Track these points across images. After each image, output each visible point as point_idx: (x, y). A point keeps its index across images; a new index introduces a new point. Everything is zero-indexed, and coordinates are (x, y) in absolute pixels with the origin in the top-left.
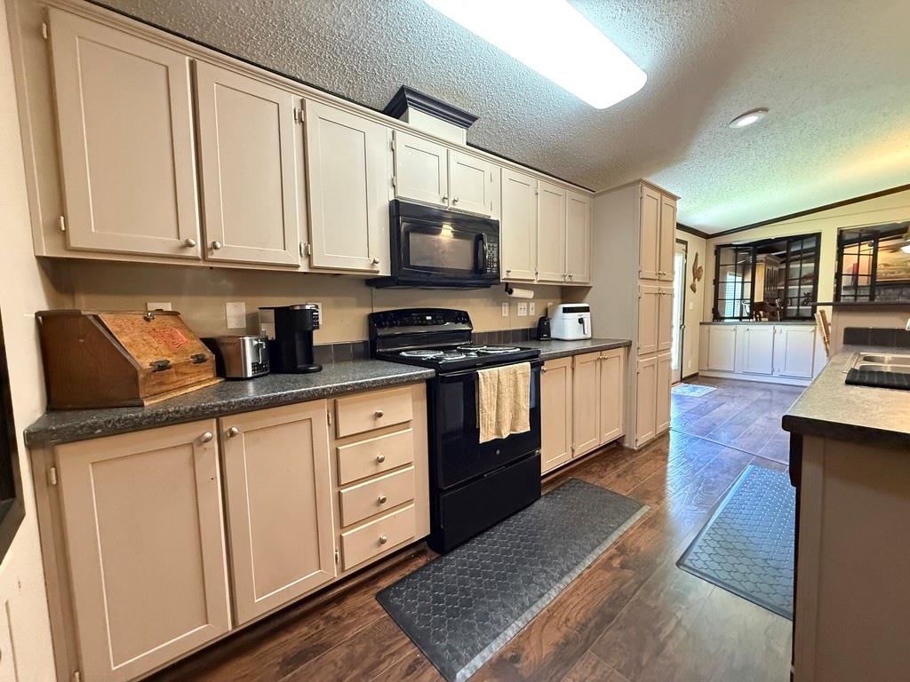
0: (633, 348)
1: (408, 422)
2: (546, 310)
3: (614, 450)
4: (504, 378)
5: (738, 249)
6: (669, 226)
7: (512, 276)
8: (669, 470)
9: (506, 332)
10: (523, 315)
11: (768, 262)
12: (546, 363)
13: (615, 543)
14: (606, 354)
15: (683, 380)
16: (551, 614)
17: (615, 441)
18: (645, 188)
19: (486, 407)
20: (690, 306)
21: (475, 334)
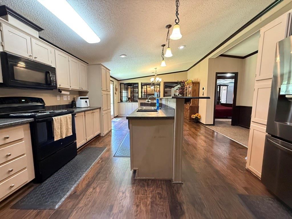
0: (101, 109)
1: (22, 139)
2: (74, 98)
3: (98, 137)
4: (62, 119)
5: (125, 84)
6: (108, 77)
7: (61, 87)
8: (112, 138)
9: (59, 106)
10: (66, 100)
11: (131, 88)
12: (76, 114)
13: (100, 158)
14: (94, 111)
15: (115, 117)
16: (84, 179)
17: (98, 135)
18: (102, 66)
19: (56, 129)
20: (115, 98)
21: (46, 106)
